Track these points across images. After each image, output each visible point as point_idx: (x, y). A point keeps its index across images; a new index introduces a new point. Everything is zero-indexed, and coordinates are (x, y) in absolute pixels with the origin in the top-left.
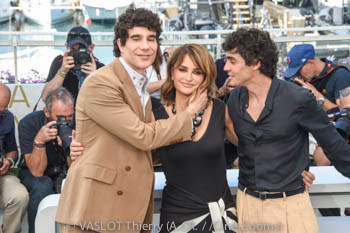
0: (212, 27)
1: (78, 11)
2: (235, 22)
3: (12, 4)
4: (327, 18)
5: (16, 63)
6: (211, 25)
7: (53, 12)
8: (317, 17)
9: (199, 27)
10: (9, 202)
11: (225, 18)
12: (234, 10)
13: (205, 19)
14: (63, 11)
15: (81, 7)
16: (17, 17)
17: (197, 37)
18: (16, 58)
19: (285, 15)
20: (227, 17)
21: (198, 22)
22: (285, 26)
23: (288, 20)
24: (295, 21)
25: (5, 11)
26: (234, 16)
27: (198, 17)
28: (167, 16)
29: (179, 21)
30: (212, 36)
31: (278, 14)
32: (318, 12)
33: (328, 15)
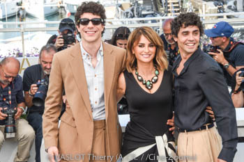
0: (153, 15)
1: (62, 7)
2: (169, 12)
3: (18, 4)
4: (232, 8)
5: (23, 43)
6: (153, 14)
7: (45, 8)
8: (225, 7)
9: (145, 16)
10: (22, 137)
11: (162, 9)
12: (169, 4)
13: (148, 10)
14: (52, 8)
15: (64, 5)
16: (21, 13)
17: (143, 22)
18: (23, 40)
19: (204, 6)
20: (163, 8)
21: (144, 13)
22: (204, 13)
23: (206, 9)
24: (210, 10)
25: (13, 9)
26: (169, 8)
27: (144, 9)
28: (122, 9)
29: (130, 12)
30: (153, 21)
31: (198, 6)
32: (226, 4)
33: (233, 6)
